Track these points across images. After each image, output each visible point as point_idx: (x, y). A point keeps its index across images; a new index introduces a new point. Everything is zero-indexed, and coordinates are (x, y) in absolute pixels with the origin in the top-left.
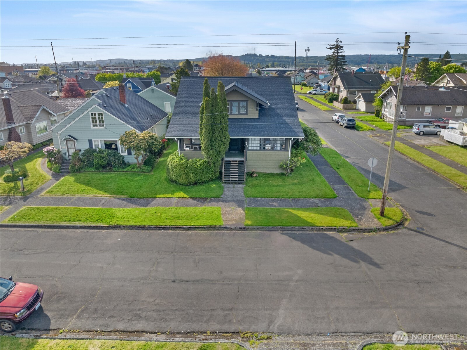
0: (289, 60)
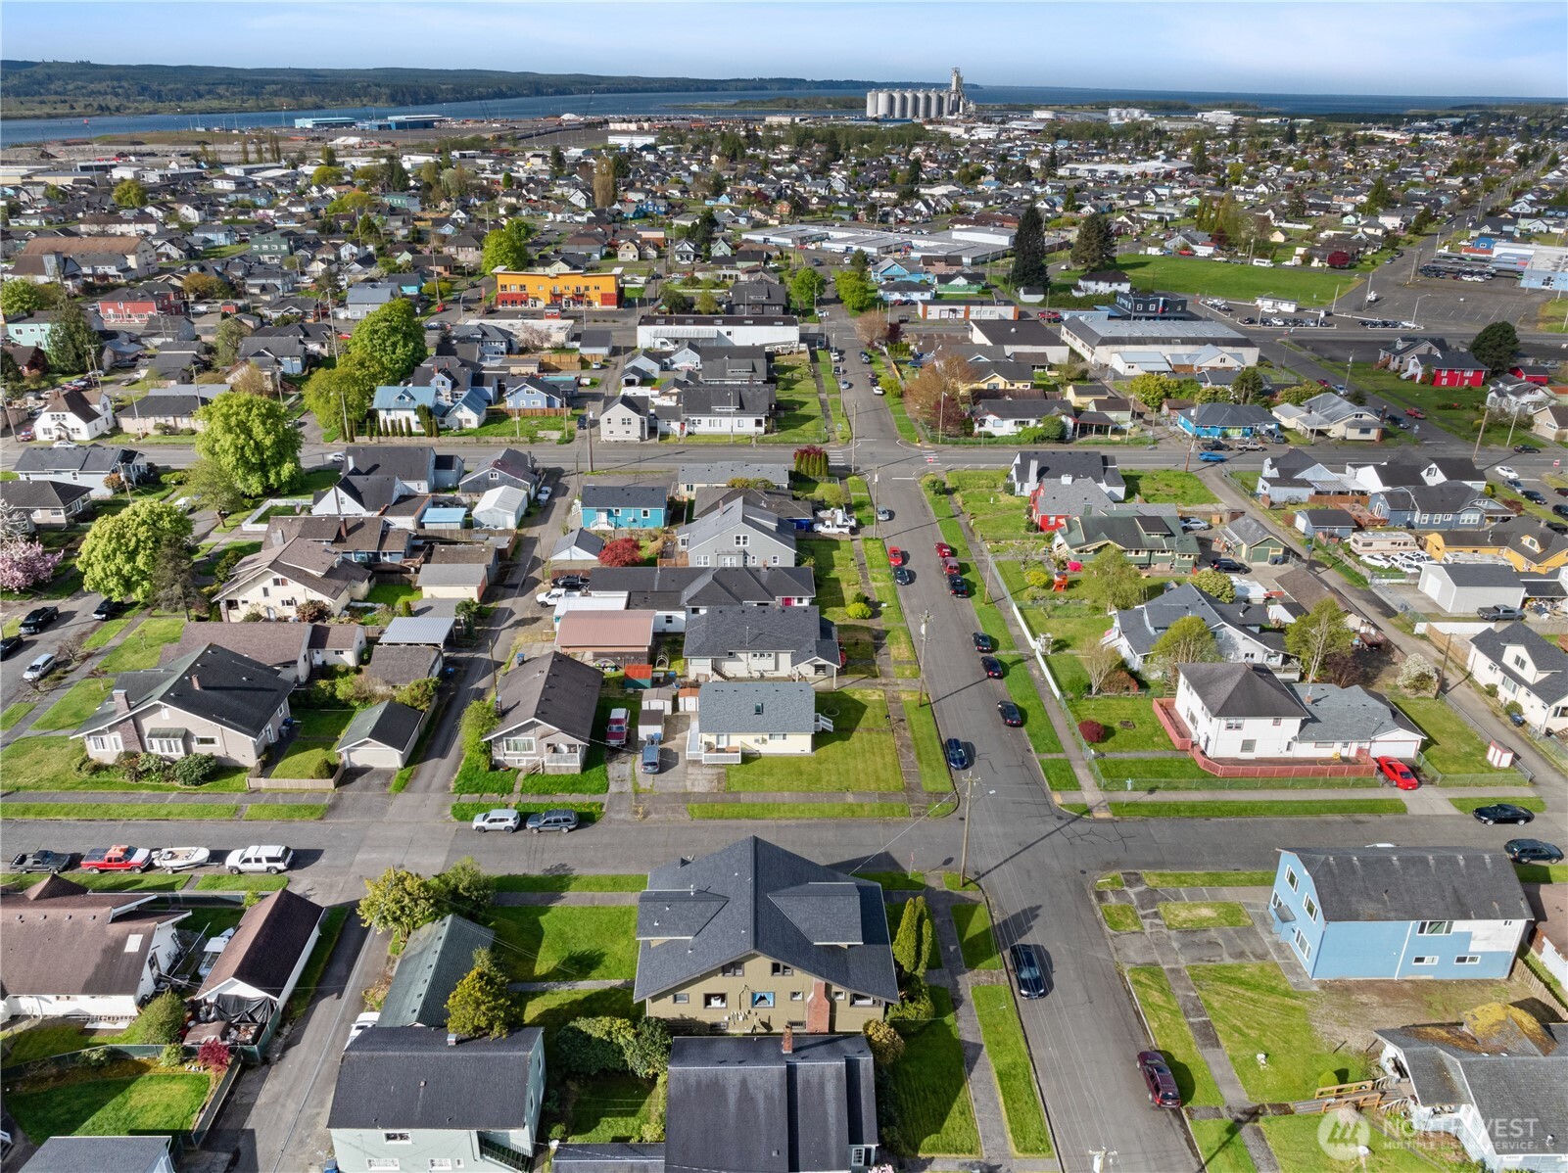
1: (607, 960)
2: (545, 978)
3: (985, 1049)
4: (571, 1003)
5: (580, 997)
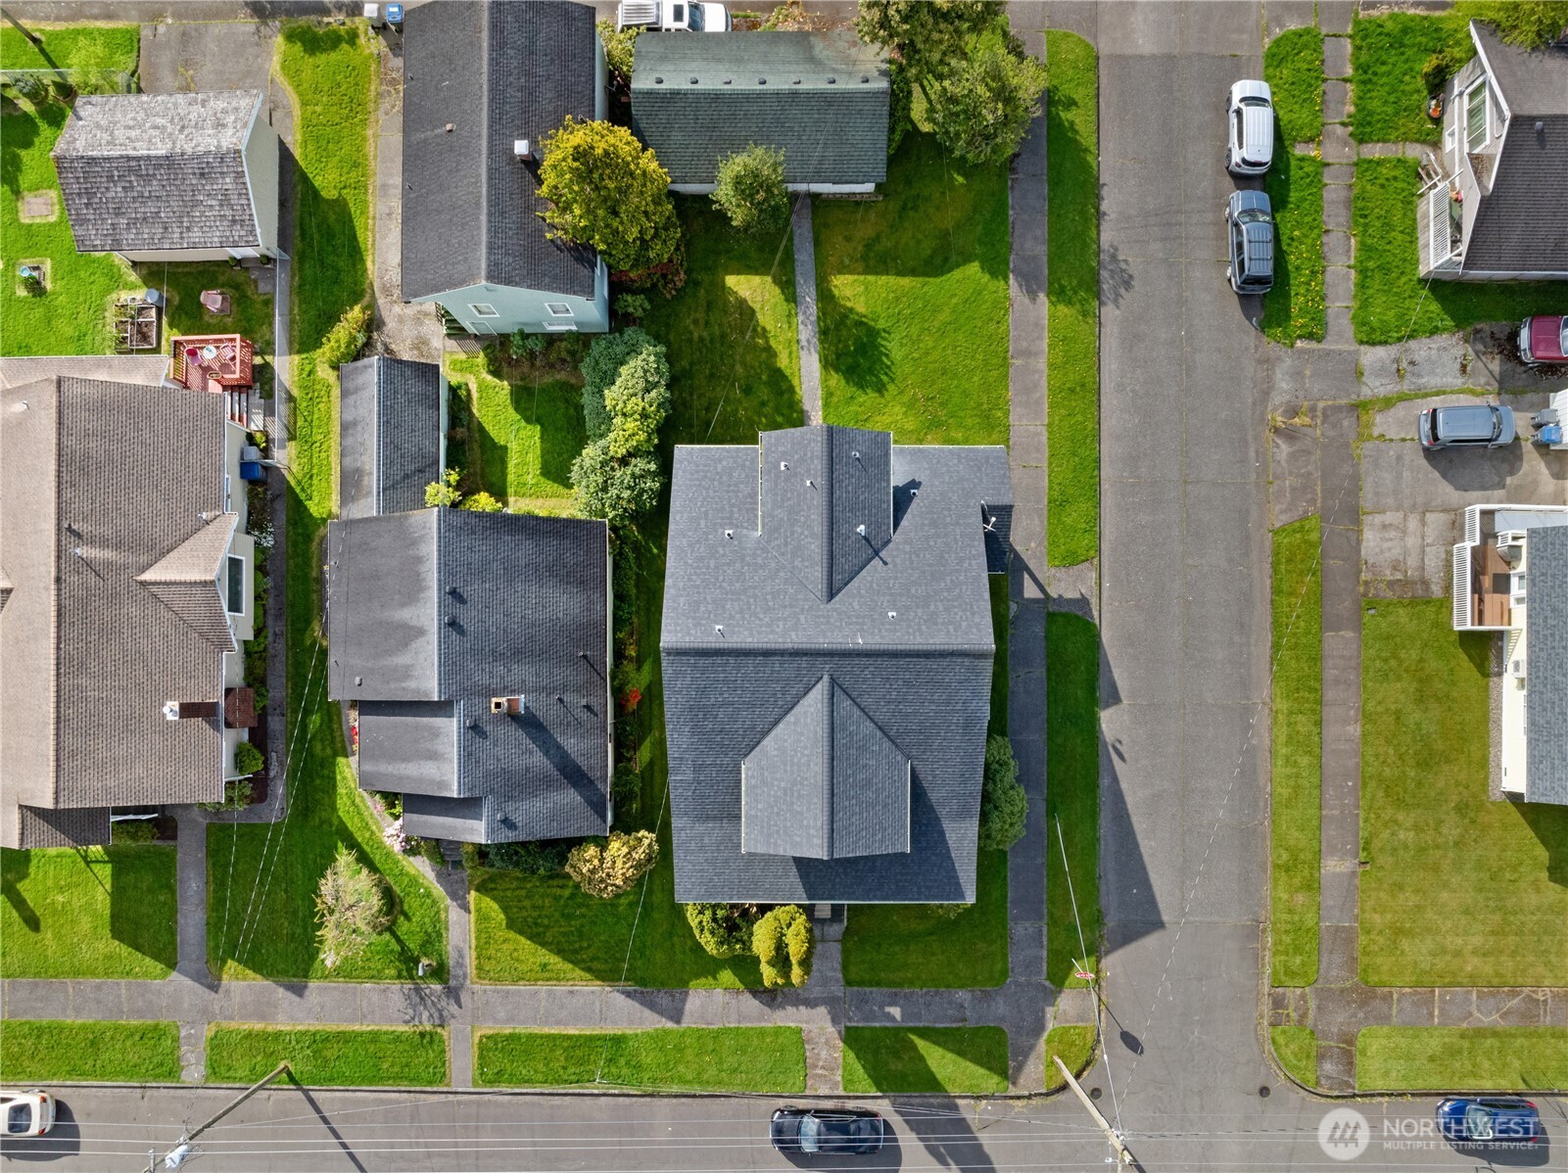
1: (869, 398)
2: (825, 296)
3: (670, 1025)
4: (768, 349)
5: (783, 362)
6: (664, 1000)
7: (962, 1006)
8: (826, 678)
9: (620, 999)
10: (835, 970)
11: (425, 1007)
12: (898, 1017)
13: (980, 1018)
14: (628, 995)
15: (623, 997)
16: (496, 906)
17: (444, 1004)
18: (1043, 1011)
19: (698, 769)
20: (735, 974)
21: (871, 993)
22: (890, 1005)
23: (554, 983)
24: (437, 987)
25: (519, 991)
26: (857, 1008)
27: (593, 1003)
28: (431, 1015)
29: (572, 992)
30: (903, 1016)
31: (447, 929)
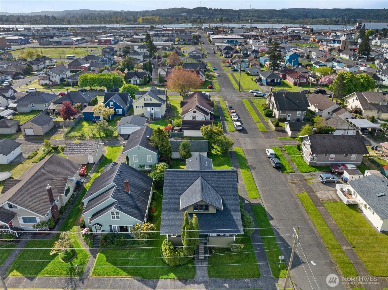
0: (236, 14)
6: (150, 282)
7: (248, 283)
8: (200, 176)
9: (136, 282)
10: (206, 274)
11: (71, 283)
12: (228, 287)
13: (255, 286)
14: (139, 281)
15: (137, 281)
16: (105, 256)
17: (78, 283)
18: (275, 284)
19: (170, 198)
20: (174, 274)
21: (218, 280)
22: (224, 283)
23: (116, 276)
24: (78, 278)
25: (104, 279)
26: (213, 284)
27: (127, 283)
28: (72, 286)
29: (121, 280)
30: (229, 286)
31: (87, 262)
